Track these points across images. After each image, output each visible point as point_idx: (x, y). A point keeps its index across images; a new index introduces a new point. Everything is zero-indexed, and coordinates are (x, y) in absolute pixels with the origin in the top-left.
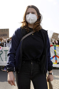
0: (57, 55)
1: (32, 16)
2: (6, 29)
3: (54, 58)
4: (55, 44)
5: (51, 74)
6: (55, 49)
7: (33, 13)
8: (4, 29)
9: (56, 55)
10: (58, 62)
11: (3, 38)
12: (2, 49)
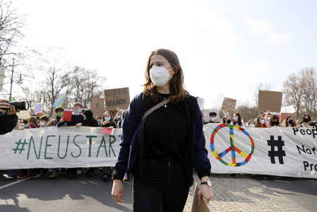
0: (235, 145)
1: (158, 71)
2: (123, 88)
3: (230, 153)
4: (232, 123)
5: (206, 183)
6: (232, 133)
7: (159, 65)
8: (119, 89)
9: (234, 147)
10: (237, 162)
11: (117, 109)
12: (114, 132)
